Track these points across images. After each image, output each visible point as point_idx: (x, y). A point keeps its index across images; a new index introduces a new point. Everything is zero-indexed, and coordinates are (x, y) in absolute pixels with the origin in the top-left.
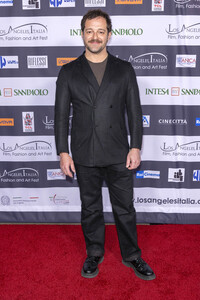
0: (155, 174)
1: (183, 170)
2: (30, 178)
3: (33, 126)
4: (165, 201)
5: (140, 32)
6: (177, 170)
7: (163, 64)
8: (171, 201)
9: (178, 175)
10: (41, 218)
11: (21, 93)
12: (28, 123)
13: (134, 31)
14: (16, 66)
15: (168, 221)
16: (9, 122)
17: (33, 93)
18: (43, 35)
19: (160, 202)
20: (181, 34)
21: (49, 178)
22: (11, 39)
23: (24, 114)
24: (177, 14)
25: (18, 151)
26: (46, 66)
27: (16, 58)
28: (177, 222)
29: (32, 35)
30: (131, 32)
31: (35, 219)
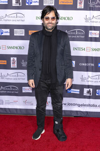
0: (77, 91)
1: (91, 90)
2: (14, 91)
3: (16, 65)
4: (82, 105)
5: (71, 19)
6: (88, 90)
7: (82, 35)
8: (85, 105)
9: (89, 92)
10: (19, 112)
11: (11, 48)
12: (14, 63)
13: (68, 18)
14: (8, 34)
15: (83, 115)
16: (4, 62)
17: (17, 48)
18: (23, 19)
19: (79, 106)
20: (92, 20)
21: (23, 92)
22: (6, 20)
23: (12, 59)
24: (90, 10)
25: (8, 77)
26: (24, 35)
27: (8, 30)
28: (88, 116)
29: (17, 19)
30: (66, 18)
31: (16, 112)
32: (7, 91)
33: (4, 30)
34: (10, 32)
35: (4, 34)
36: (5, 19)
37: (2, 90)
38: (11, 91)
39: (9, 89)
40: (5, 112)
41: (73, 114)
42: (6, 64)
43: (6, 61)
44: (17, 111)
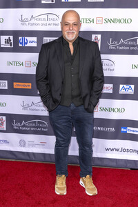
32: (31, 127)
33: (29, 39)
34: (38, 42)
35: (29, 45)
36: (31, 22)
37: (24, 126)
38: (37, 127)
39: (34, 125)
40: (28, 158)
41: (128, 165)
42: (30, 88)
43: (30, 84)
44: (44, 157)
